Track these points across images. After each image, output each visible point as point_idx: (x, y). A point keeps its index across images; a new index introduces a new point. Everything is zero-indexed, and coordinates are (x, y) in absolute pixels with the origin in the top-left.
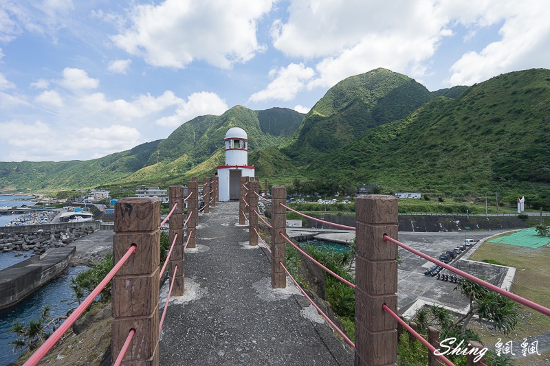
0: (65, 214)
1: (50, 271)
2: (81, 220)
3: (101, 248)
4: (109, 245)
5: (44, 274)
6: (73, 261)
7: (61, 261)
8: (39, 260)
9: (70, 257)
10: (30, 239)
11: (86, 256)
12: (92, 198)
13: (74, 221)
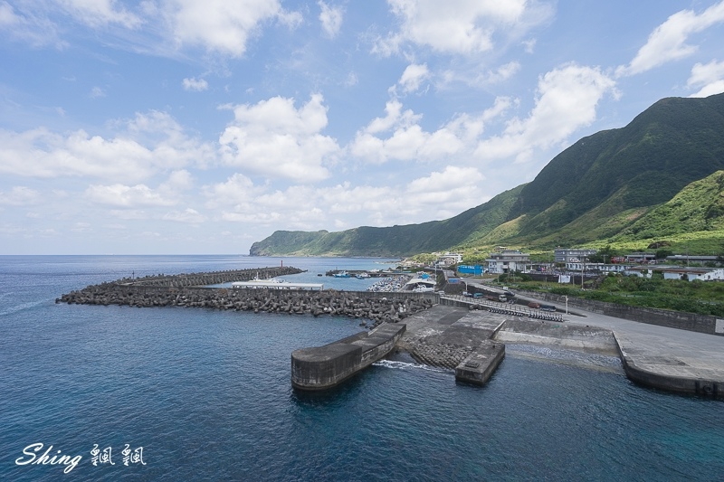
0: (413, 281)
1: (371, 353)
2: (424, 289)
3: (430, 332)
4: (440, 329)
5: (365, 356)
6: (399, 344)
7: (384, 343)
8: (367, 336)
9: (396, 338)
10: (376, 307)
11: (414, 340)
12: (443, 263)
13: (417, 290)
